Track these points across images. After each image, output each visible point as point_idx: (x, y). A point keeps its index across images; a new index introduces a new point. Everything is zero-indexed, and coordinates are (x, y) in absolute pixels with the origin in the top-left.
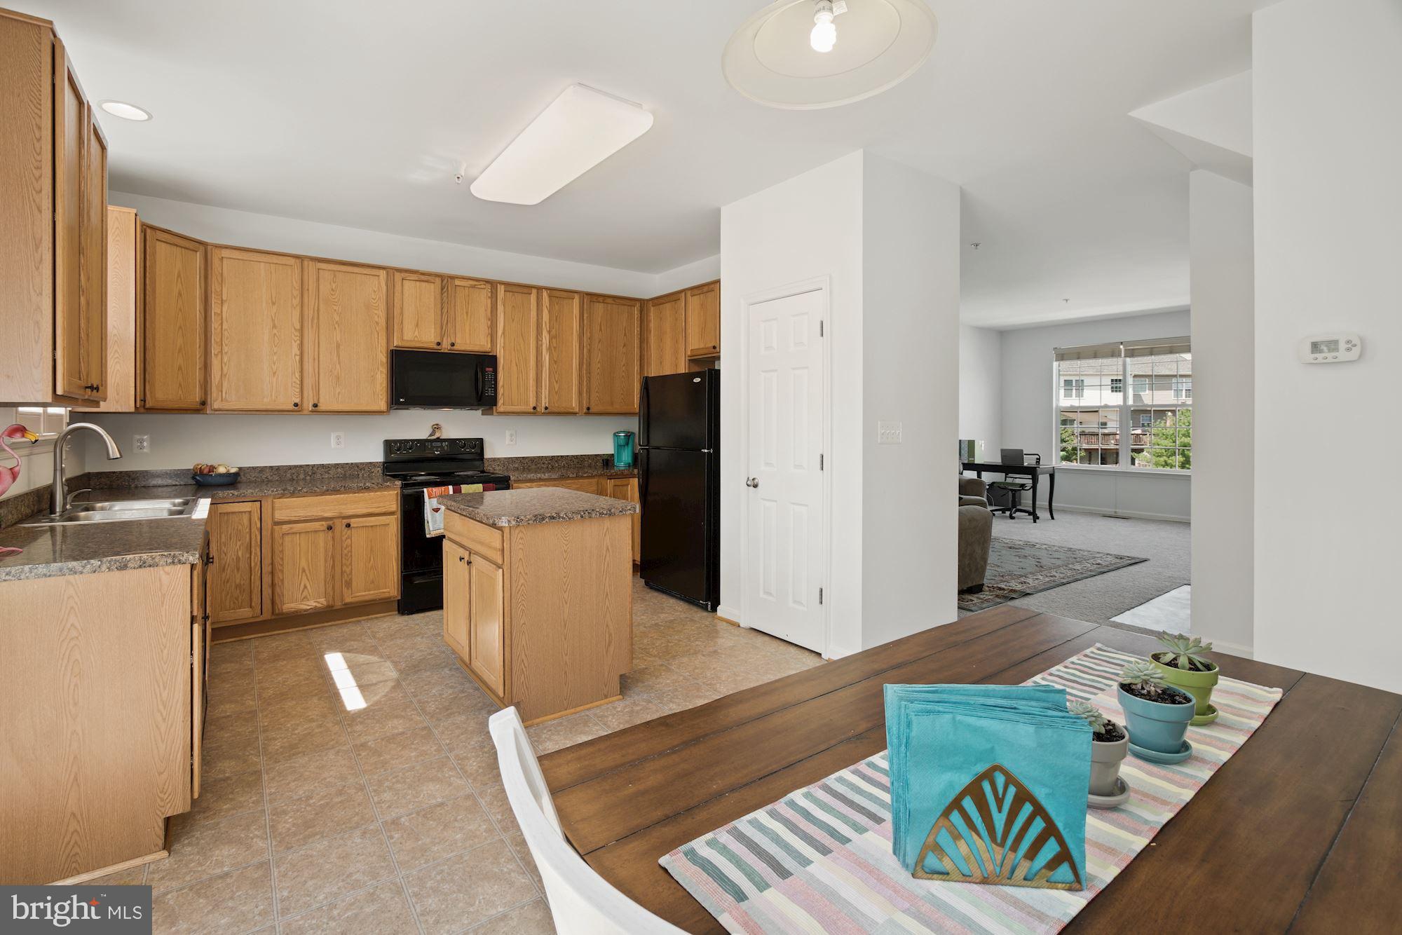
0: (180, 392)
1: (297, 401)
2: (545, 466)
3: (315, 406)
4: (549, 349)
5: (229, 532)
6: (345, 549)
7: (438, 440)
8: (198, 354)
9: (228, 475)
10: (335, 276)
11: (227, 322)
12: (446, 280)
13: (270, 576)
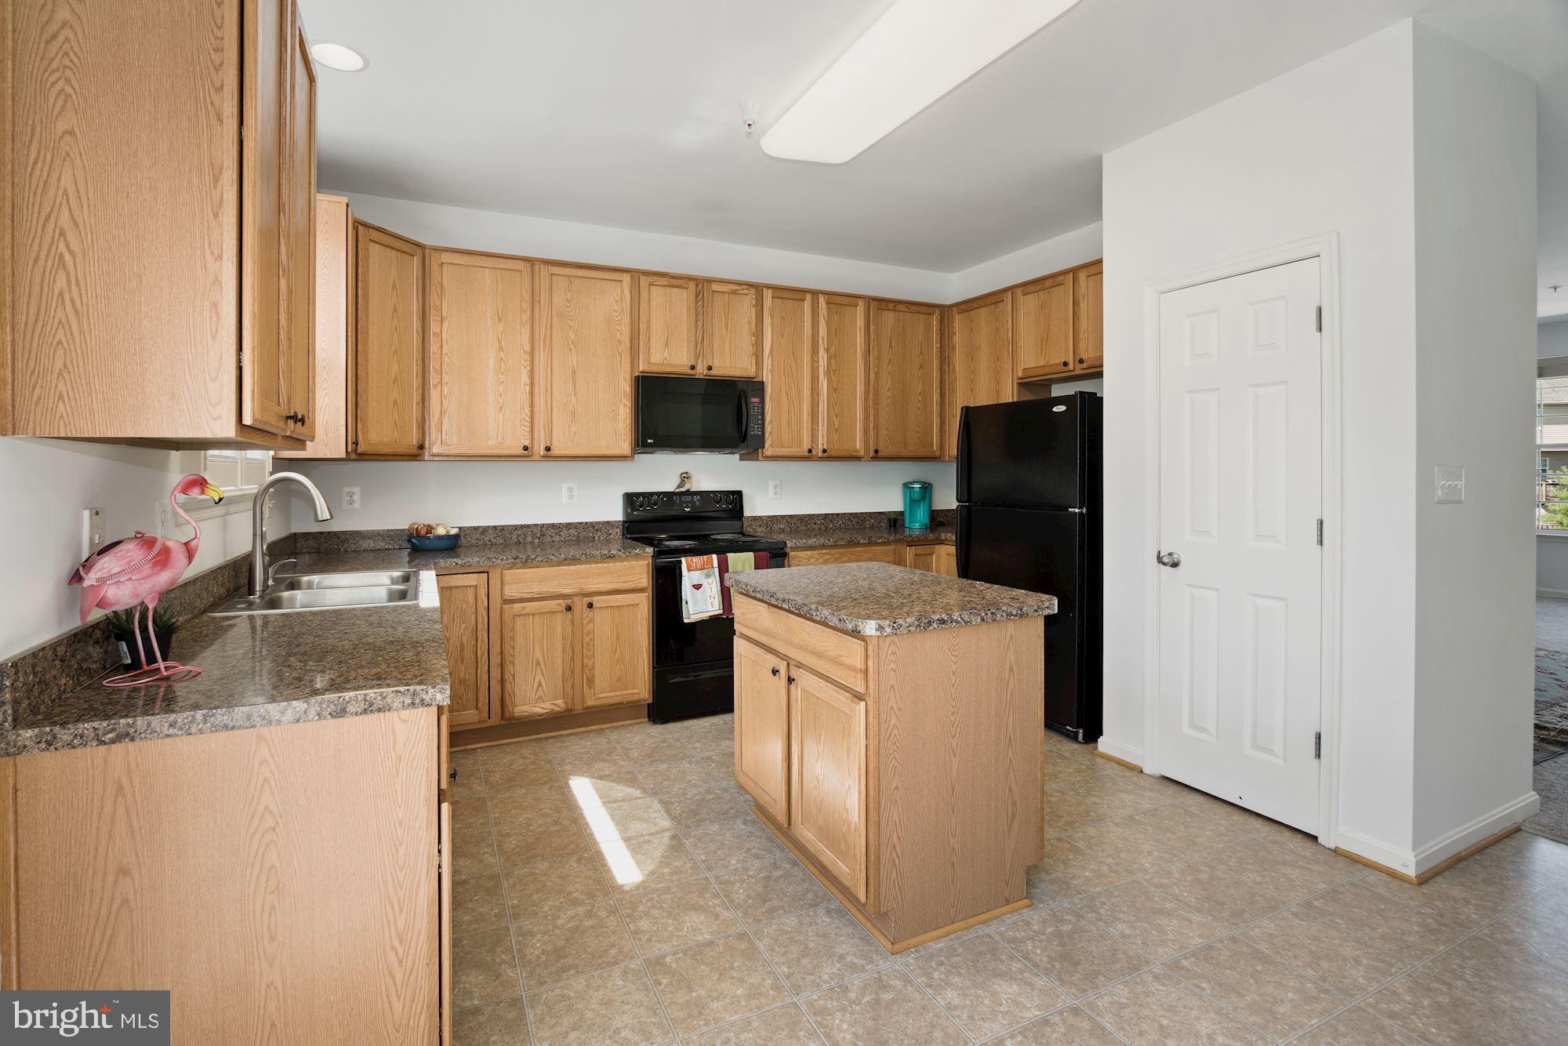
0: (395, 432)
1: (527, 443)
2: (817, 527)
3: (548, 449)
4: (828, 373)
5: (452, 612)
6: (587, 636)
7: (688, 493)
8: (416, 383)
9: (448, 537)
10: (570, 282)
11: (447, 343)
12: (701, 284)
13: (499, 669)
